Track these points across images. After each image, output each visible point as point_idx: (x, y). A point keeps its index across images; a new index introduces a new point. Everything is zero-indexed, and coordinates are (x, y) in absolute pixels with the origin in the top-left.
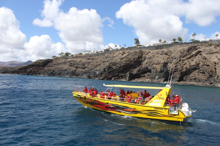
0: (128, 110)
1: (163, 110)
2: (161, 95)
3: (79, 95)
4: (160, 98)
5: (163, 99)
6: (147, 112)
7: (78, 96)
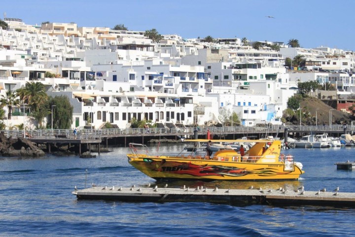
0: (235, 171)
1: (278, 168)
2: (274, 149)
3: (148, 159)
4: (273, 153)
5: (276, 153)
6: (259, 171)
7: (146, 160)
